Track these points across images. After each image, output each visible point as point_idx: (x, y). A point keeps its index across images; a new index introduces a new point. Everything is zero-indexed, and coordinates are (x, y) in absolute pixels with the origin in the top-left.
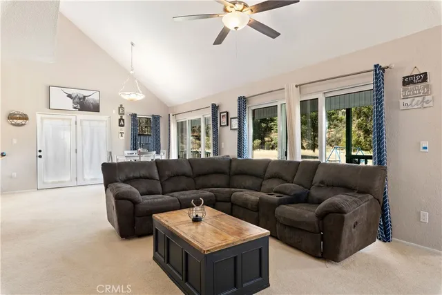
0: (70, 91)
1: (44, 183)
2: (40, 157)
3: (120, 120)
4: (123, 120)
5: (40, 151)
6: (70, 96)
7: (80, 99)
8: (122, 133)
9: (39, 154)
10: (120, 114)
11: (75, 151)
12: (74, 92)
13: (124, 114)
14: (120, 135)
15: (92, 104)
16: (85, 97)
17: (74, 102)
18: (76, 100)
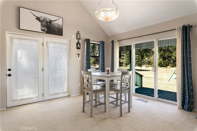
0: (39, 15)
1: (13, 101)
2: (10, 75)
3: (77, 44)
4: (80, 44)
5: (10, 70)
6: (38, 19)
7: (47, 22)
8: (79, 55)
9: (8, 73)
10: (77, 38)
11: (42, 69)
12: (42, 16)
13: (80, 39)
14: (77, 56)
15: (57, 28)
16: (51, 21)
17: (41, 25)
18: (44, 23)
